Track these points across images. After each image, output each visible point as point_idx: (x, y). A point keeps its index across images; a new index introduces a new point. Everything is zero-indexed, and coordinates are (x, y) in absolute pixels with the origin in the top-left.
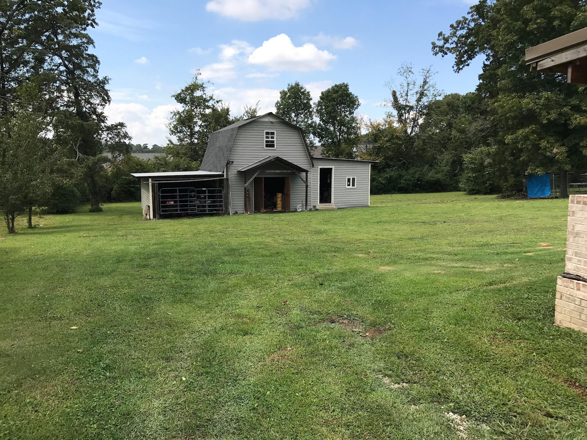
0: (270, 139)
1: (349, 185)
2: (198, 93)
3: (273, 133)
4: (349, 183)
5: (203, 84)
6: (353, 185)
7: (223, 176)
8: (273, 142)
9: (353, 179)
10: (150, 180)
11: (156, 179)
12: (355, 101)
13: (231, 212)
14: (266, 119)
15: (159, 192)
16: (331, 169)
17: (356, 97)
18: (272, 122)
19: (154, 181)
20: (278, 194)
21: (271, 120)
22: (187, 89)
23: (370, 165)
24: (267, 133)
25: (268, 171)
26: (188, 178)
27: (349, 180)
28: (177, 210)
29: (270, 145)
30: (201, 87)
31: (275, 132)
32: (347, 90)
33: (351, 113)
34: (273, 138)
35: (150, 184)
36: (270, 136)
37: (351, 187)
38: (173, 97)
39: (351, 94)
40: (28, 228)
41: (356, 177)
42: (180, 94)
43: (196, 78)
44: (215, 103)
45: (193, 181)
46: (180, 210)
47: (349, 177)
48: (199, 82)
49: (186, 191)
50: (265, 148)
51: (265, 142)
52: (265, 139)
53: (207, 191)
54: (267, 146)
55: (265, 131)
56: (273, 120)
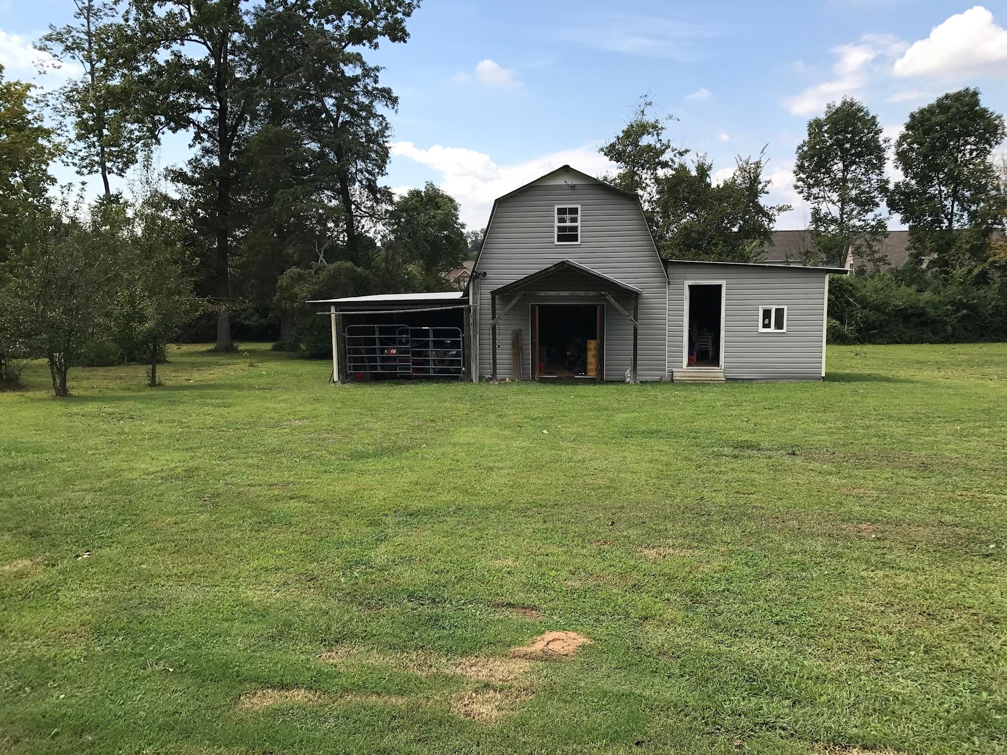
0: (568, 224)
1: (767, 326)
2: (646, 140)
3: (574, 211)
4: (767, 321)
5: (657, 121)
6: (779, 325)
7: (467, 302)
8: (575, 229)
9: (779, 312)
10: (333, 309)
11: (343, 308)
12: (996, 127)
13: (474, 376)
14: (560, 181)
15: (344, 332)
16: (721, 286)
17: (999, 117)
18: (573, 187)
19: (341, 311)
20: (588, 341)
21: (569, 182)
22: (628, 134)
23: (827, 278)
24: (561, 211)
25: (542, 294)
26: (400, 305)
27: (767, 314)
28: (375, 368)
29: (568, 235)
30: (656, 128)
31: (579, 207)
32: (977, 103)
33: (984, 153)
34: (574, 220)
35: (333, 316)
36: (568, 216)
37: (772, 329)
38: (601, 152)
39: (985, 111)
40: (150, 385)
41: (785, 307)
42: (613, 146)
43: (643, 112)
44: (675, 156)
45: (404, 313)
46: (383, 368)
47: (767, 307)
48: (649, 118)
49: (392, 331)
50: (556, 243)
51: (556, 229)
52: (557, 224)
53: (431, 333)
54: (560, 238)
55: (556, 207)
56: (575, 182)
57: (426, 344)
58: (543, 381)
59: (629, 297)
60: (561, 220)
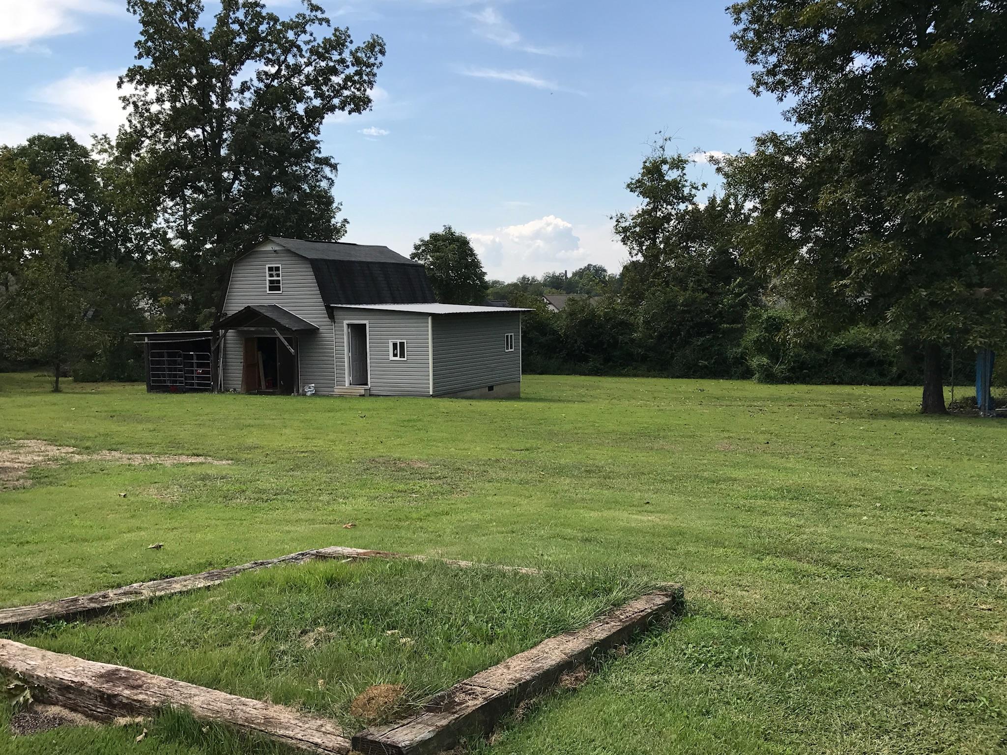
0: (275, 278)
1: (395, 355)
3: (277, 269)
4: (396, 351)
6: (402, 355)
8: (279, 281)
9: (402, 345)
10: (146, 339)
14: (269, 247)
15: (149, 356)
16: (365, 325)
18: (275, 252)
21: (274, 248)
27: (395, 346)
29: (275, 286)
31: (280, 266)
34: (278, 275)
36: (274, 273)
37: (399, 358)
41: (405, 341)
47: (394, 341)
50: (268, 292)
51: (268, 282)
52: (268, 278)
53: (195, 357)
54: (271, 289)
55: (267, 266)
56: (277, 248)
57: (192, 365)
58: (250, 394)
59: (310, 333)
60: (271, 276)
